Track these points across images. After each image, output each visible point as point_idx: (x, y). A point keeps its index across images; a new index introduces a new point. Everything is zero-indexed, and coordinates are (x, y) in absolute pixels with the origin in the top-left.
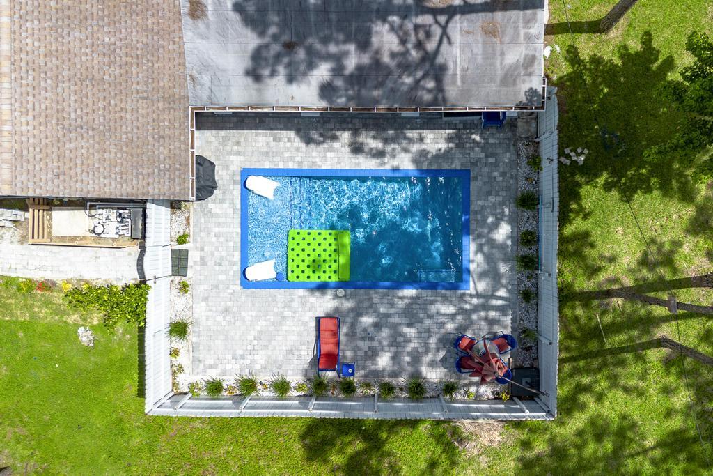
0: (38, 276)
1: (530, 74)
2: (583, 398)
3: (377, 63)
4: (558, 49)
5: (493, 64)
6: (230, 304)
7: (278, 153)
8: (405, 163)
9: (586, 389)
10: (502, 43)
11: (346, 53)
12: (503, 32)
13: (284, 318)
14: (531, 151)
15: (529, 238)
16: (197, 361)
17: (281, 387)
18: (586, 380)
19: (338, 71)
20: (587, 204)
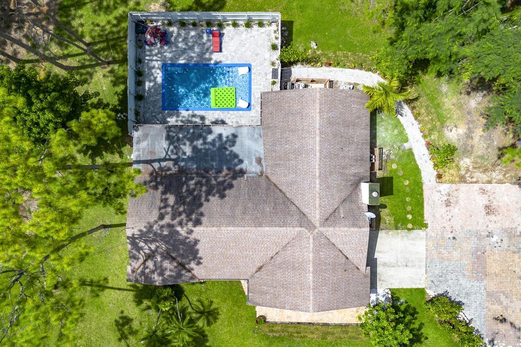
0: (332, 68)
1: (138, 137)
2: (115, 22)
3: (192, 141)
4: (128, 157)
5: (151, 141)
6: (256, 57)
7: (237, 117)
8: (184, 113)
9: (114, 26)
10: (149, 149)
11: (201, 145)
12: (148, 153)
13: (235, 52)
14: (139, 117)
15: (139, 83)
16: (269, 35)
17: (235, 25)
18: (115, 29)
19: (205, 139)
20: (116, 97)
